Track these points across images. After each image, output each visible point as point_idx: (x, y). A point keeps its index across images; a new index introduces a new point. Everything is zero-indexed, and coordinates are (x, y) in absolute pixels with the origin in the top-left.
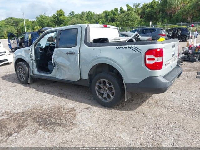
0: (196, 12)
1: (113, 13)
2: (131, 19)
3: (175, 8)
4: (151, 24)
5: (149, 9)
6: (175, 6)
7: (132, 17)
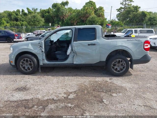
0: (79, 19)
1: (15, 13)
2: (38, 20)
3: (65, 15)
4: (50, 25)
5: (47, 14)
6: (66, 14)
7: (38, 19)
